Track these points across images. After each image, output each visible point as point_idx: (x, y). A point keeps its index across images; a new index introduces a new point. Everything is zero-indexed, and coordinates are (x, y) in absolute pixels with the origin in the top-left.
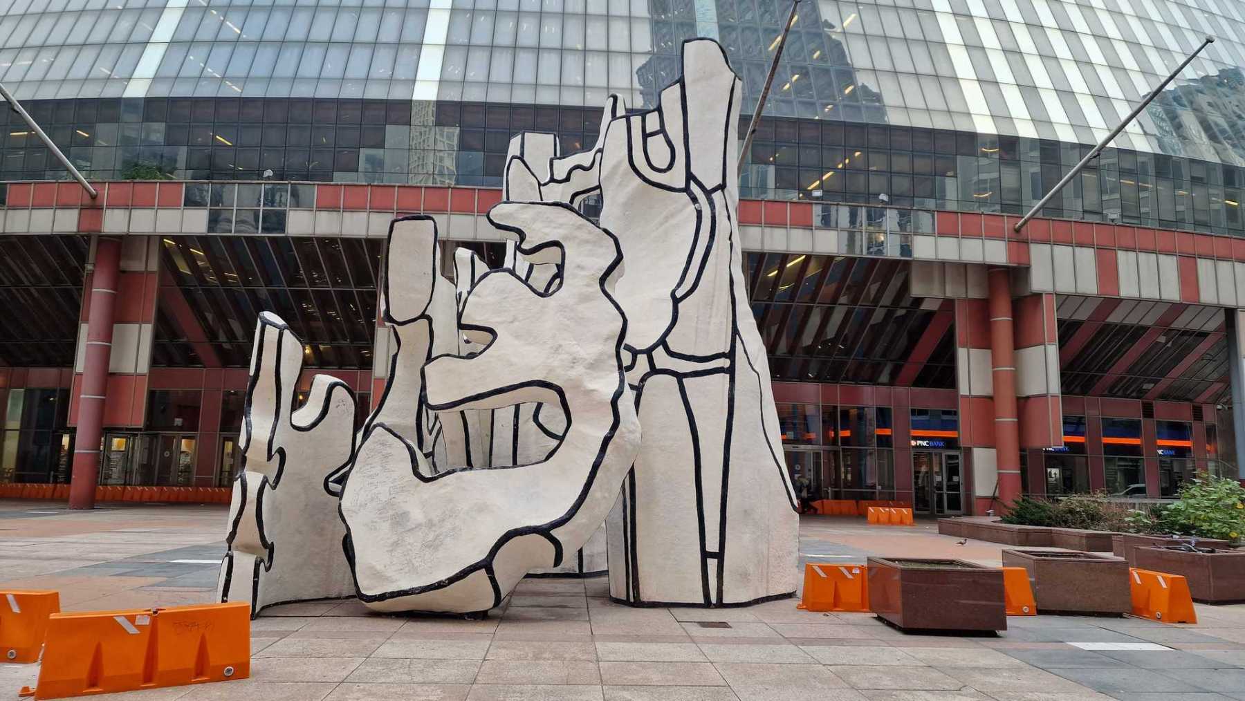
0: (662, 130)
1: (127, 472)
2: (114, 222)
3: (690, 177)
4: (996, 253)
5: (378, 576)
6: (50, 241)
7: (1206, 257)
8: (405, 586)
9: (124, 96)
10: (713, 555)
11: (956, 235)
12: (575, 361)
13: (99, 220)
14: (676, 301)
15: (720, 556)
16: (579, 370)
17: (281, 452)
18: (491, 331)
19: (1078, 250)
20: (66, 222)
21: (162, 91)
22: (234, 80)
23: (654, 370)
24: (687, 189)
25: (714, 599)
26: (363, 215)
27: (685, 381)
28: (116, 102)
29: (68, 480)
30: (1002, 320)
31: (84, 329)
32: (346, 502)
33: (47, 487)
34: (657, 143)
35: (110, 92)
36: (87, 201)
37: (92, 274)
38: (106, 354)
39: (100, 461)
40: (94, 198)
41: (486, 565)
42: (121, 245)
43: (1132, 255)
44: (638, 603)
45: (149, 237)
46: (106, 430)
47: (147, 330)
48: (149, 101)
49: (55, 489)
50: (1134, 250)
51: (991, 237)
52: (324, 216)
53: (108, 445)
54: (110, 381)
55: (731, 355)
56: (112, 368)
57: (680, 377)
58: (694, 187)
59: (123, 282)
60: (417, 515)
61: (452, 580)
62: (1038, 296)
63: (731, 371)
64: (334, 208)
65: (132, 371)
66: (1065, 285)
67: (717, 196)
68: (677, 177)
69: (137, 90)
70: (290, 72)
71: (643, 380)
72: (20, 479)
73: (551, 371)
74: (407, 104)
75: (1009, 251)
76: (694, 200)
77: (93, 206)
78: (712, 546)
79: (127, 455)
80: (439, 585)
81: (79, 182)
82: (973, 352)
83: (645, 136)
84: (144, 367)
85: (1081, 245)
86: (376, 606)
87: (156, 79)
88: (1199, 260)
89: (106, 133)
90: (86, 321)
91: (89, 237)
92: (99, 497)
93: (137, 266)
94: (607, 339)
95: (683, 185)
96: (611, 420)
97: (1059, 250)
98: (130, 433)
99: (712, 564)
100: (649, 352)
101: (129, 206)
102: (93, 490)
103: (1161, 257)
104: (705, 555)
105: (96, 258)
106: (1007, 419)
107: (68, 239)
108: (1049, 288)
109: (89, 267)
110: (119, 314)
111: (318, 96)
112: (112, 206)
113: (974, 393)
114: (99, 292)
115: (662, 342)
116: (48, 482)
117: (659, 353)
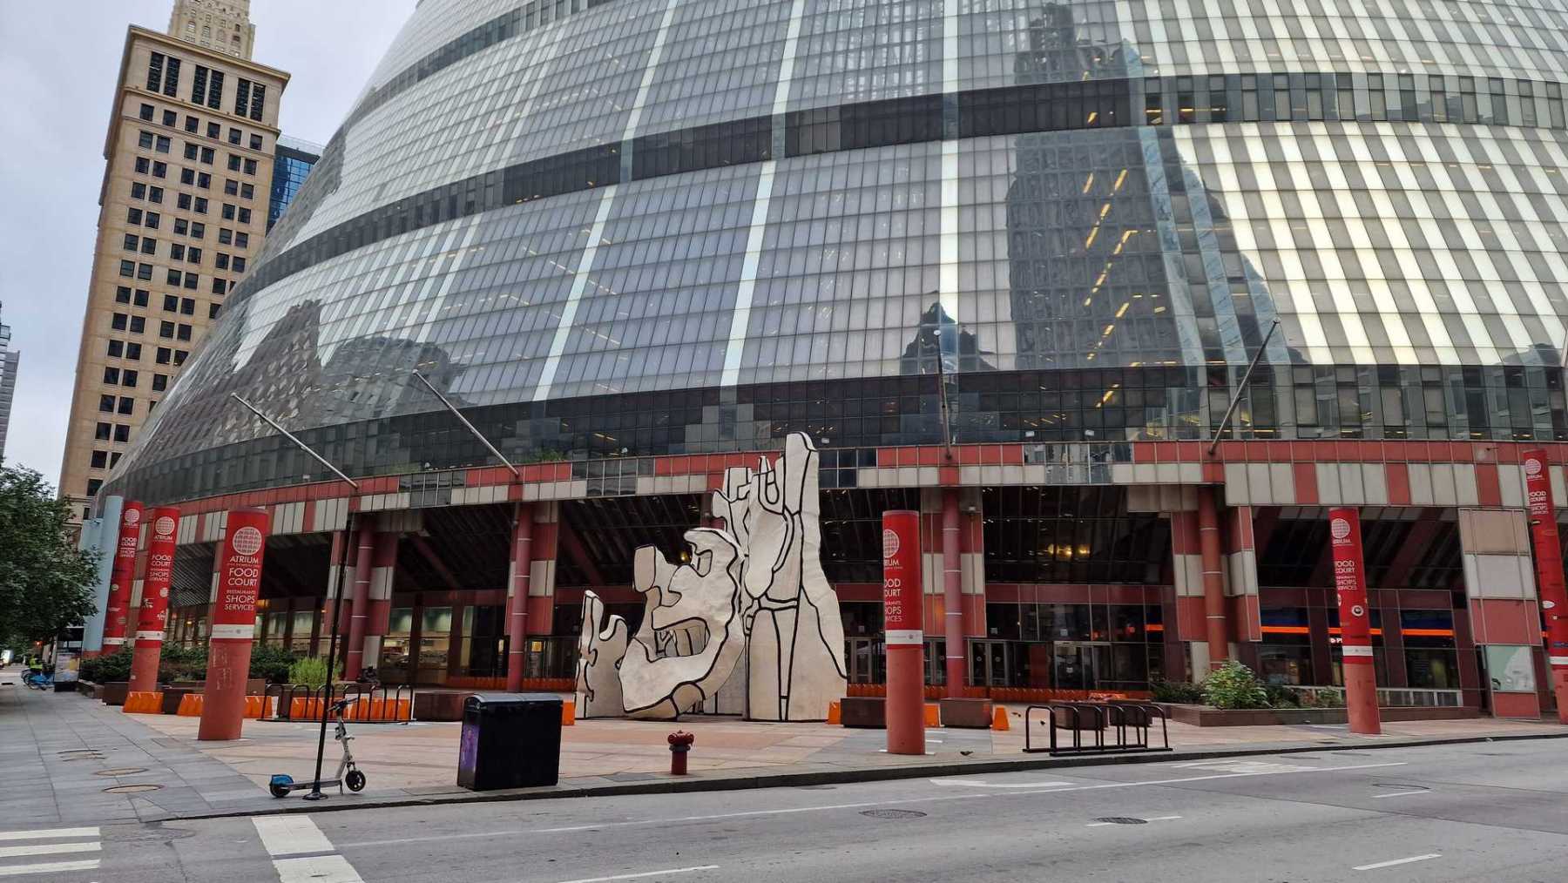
0: (775, 482)
1: (542, 669)
2: (530, 493)
3: (785, 507)
4: (1192, 473)
5: (631, 702)
6: (494, 507)
7: (1418, 462)
8: (641, 706)
9: (534, 400)
10: (784, 697)
11: (1152, 461)
12: (711, 607)
13: (521, 492)
14: (773, 572)
15: (787, 698)
16: (713, 611)
17: (595, 650)
18: (680, 593)
19: (1274, 466)
20: (500, 494)
21: (557, 395)
22: (603, 381)
23: (761, 608)
24: (783, 514)
25: (783, 718)
26: (686, 477)
27: (776, 613)
28: (530, 404)
29: (505, 674)
30: (1209, 530)
31: (513, 565)
32: (621, 672)
33: (490, 680)
34: (772, 488)
35: (525, 398)
36: (513, 479)
37: (517, 526)
38: (527, 584)
39: (526, 656)
40: (517, 477)
41: (670, 697)
42: (536, 507)
43: (1332, 466)
44: (748, 719)
45: (551, 502)
46: (528, 637)
47: (552, 564)
48: (550, 403)
49: (495, 681)
50: (1334, 461)
51: (1185, 460)
52: (660, 479)
53: (530, 647)
54: (530, 601)
55: (798, 599)
56: (531, 593)
57: (773, 611)
58: (786, 512)
59: (536, 531)
60: (647, 676)
61: (658, 703)
62: (1234, 509)
63: (797, 607)
64: (667, 474)
65: (543, 594)
66: (1262, 498)
67: (796, 517)
68: (778, 508)
69: (541, 395)
70: (638, 373)
71: (756, 613)
72: (473, 674)
73: (701, 612)
74: (716, 390)
75: (1204, 472)
76: (786, 519)
77: (516, 483)
78: (784, 693)
79: (543, 654)
80: (653, 706)
81: (506, 467)
82: (1190, 558)
83: (767, 484)
84: (550, 592)
85: (1278, 461)
86: (630, 715)
87: (554, 385)
88: (1410, 466)
89: (523, 427)
90: (515, 560)
91: (514, 504)
92: (525, 685)
93: (545, 519)
94: (728, 596)
95: (780, 511)
96: (724, 635)
97: (1254, 467)
98: (544, 639)
99: (784, 701)
100: (759, 599)
101: (538, 481)
102: (521, 681)
103: (1366, 467)
104: (781, 697)
105: (520, 516)
106: (1214, 617)
107: (502, 505)
108: (1245, 501)
109: (516, 523)
110: (534, 555)
111: (657, 389)
112: (528, 482)
113: (1191, 594)
114: (522, 541)
115: (765, 594)
116: (490, 676)
117: (764, 600)
